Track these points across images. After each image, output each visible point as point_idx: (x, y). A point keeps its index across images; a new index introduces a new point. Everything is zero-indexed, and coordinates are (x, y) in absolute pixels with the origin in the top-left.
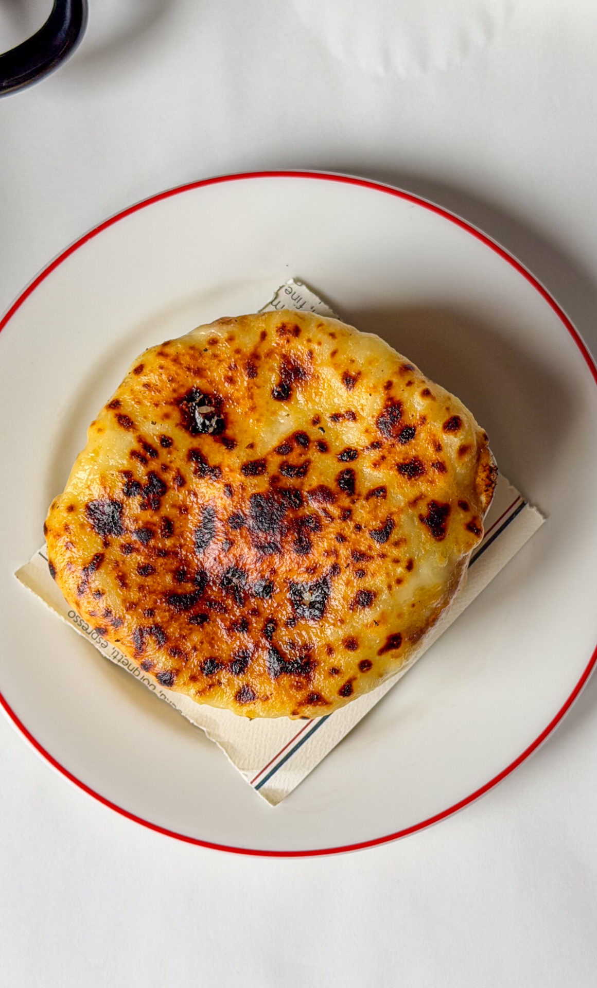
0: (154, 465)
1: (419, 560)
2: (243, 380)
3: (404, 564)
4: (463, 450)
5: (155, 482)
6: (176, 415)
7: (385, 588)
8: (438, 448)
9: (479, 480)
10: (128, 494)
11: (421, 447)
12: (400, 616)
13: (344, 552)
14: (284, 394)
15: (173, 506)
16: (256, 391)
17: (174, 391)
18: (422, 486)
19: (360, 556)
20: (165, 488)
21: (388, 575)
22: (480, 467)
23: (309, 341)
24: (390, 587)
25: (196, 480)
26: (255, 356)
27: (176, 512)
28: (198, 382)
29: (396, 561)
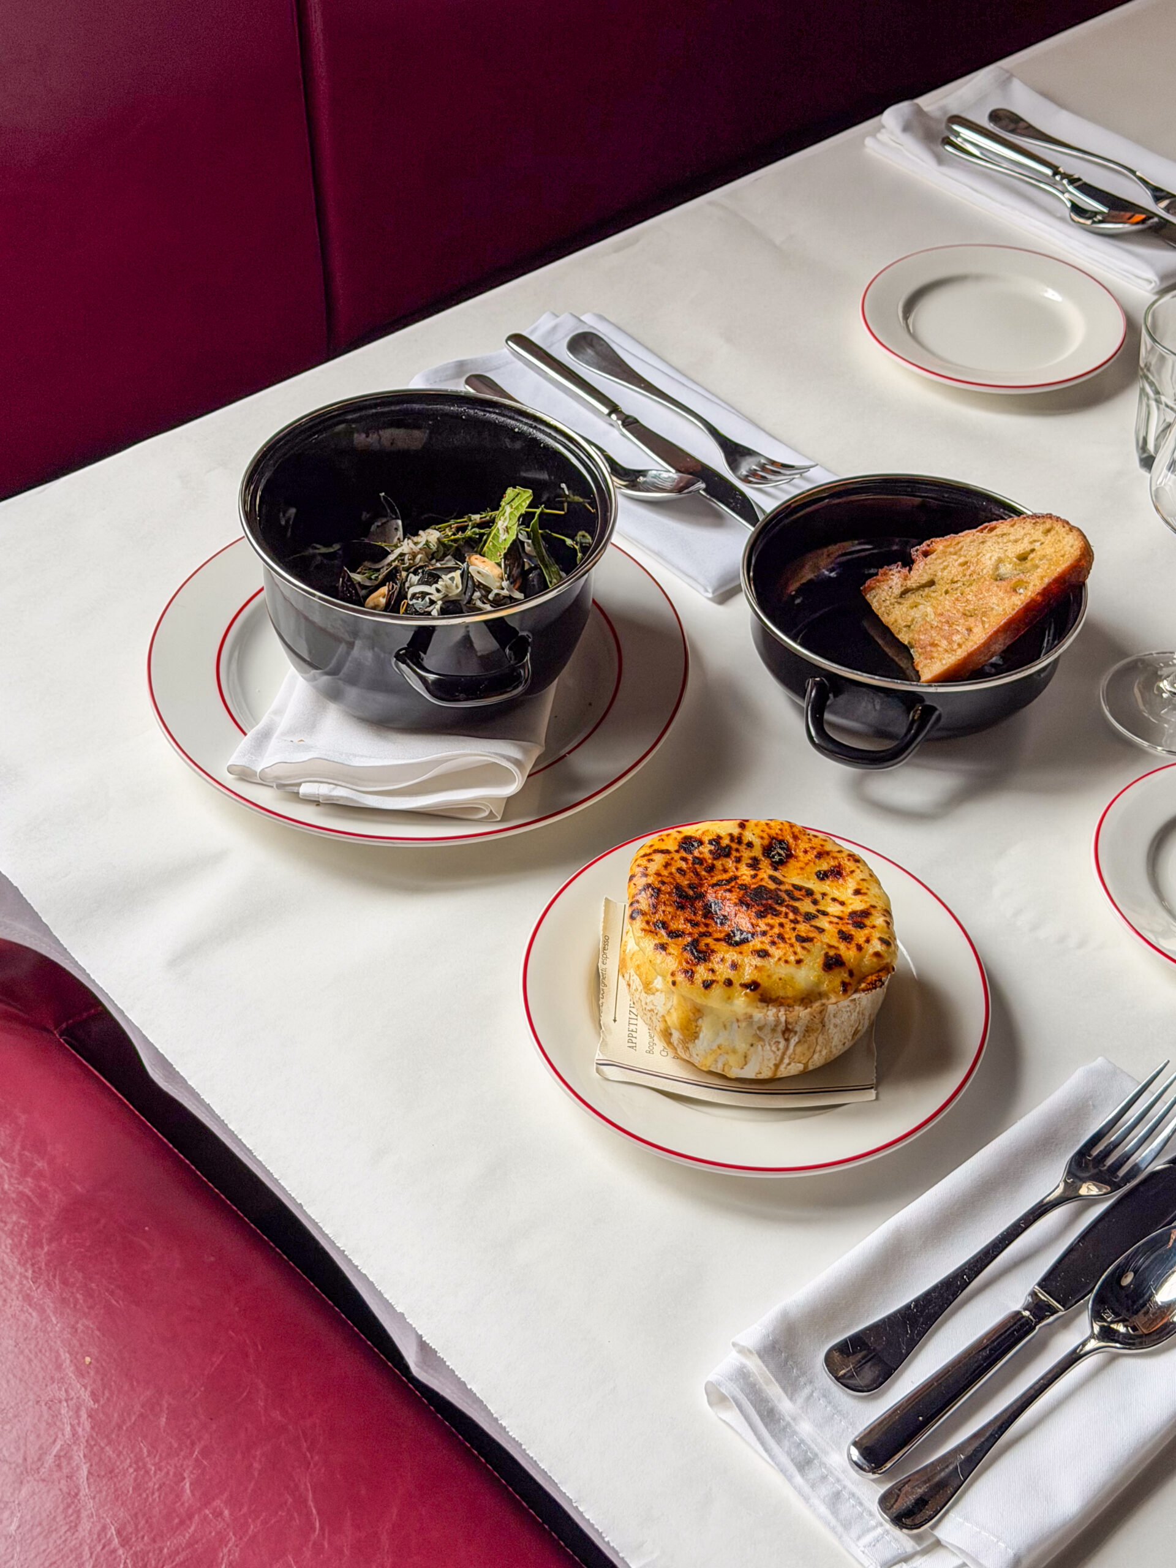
0: (734, 846)
1: (806, 964)
2: (811, 856)
3: (797, 958)
4: (877, 954)
5: (727, 850)
6: (766, 842)
7: (777, 958)
8: (868, 941)
9: (870, 978)
10: (710, 842)
11: (860, 936)
12: (769, 976)
13: (776, 930)
14: (822, 876)
15: (722, 865)
16: (812, 864)
17: (777, 834)
18: (842, 946)
19: (781, 936)
20: (728, 855)
21: (785, 954)
22: (877, 975)
23: (858, 867)
24: (780, 959)
25: (744, 865)
26: (828, 853)
27: (721, 868)
28: (791, 841)
29: (795, 953)
